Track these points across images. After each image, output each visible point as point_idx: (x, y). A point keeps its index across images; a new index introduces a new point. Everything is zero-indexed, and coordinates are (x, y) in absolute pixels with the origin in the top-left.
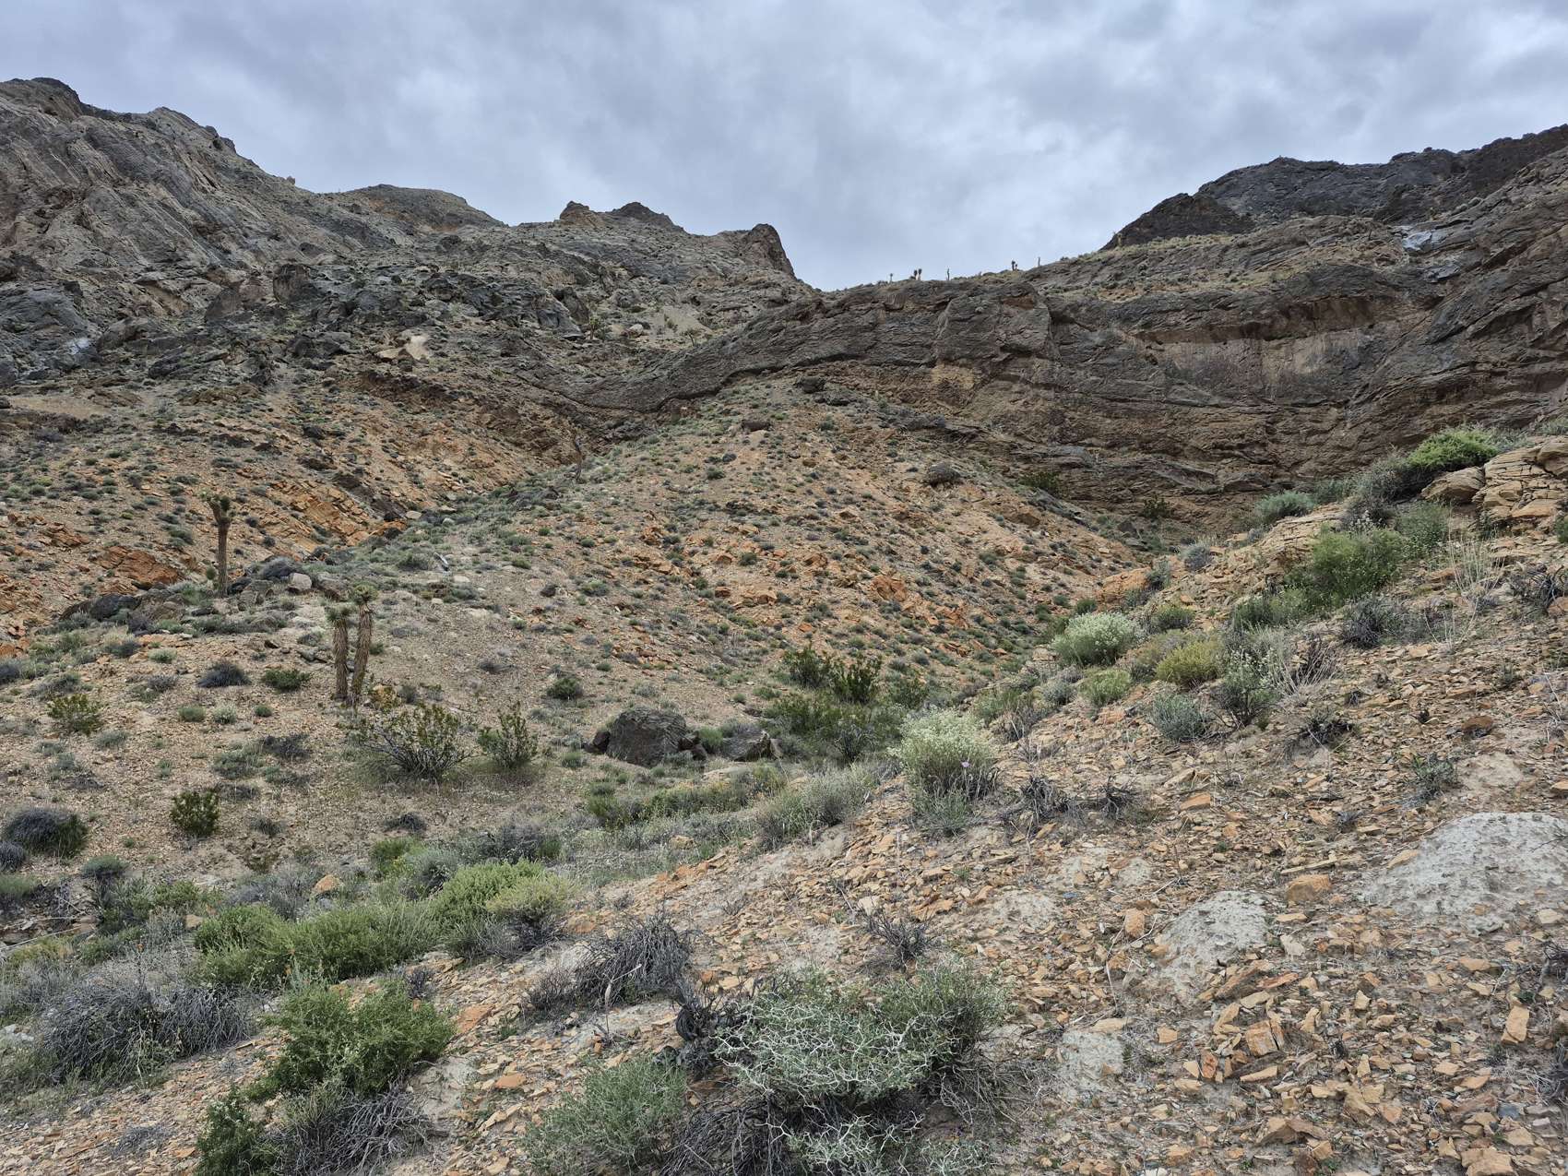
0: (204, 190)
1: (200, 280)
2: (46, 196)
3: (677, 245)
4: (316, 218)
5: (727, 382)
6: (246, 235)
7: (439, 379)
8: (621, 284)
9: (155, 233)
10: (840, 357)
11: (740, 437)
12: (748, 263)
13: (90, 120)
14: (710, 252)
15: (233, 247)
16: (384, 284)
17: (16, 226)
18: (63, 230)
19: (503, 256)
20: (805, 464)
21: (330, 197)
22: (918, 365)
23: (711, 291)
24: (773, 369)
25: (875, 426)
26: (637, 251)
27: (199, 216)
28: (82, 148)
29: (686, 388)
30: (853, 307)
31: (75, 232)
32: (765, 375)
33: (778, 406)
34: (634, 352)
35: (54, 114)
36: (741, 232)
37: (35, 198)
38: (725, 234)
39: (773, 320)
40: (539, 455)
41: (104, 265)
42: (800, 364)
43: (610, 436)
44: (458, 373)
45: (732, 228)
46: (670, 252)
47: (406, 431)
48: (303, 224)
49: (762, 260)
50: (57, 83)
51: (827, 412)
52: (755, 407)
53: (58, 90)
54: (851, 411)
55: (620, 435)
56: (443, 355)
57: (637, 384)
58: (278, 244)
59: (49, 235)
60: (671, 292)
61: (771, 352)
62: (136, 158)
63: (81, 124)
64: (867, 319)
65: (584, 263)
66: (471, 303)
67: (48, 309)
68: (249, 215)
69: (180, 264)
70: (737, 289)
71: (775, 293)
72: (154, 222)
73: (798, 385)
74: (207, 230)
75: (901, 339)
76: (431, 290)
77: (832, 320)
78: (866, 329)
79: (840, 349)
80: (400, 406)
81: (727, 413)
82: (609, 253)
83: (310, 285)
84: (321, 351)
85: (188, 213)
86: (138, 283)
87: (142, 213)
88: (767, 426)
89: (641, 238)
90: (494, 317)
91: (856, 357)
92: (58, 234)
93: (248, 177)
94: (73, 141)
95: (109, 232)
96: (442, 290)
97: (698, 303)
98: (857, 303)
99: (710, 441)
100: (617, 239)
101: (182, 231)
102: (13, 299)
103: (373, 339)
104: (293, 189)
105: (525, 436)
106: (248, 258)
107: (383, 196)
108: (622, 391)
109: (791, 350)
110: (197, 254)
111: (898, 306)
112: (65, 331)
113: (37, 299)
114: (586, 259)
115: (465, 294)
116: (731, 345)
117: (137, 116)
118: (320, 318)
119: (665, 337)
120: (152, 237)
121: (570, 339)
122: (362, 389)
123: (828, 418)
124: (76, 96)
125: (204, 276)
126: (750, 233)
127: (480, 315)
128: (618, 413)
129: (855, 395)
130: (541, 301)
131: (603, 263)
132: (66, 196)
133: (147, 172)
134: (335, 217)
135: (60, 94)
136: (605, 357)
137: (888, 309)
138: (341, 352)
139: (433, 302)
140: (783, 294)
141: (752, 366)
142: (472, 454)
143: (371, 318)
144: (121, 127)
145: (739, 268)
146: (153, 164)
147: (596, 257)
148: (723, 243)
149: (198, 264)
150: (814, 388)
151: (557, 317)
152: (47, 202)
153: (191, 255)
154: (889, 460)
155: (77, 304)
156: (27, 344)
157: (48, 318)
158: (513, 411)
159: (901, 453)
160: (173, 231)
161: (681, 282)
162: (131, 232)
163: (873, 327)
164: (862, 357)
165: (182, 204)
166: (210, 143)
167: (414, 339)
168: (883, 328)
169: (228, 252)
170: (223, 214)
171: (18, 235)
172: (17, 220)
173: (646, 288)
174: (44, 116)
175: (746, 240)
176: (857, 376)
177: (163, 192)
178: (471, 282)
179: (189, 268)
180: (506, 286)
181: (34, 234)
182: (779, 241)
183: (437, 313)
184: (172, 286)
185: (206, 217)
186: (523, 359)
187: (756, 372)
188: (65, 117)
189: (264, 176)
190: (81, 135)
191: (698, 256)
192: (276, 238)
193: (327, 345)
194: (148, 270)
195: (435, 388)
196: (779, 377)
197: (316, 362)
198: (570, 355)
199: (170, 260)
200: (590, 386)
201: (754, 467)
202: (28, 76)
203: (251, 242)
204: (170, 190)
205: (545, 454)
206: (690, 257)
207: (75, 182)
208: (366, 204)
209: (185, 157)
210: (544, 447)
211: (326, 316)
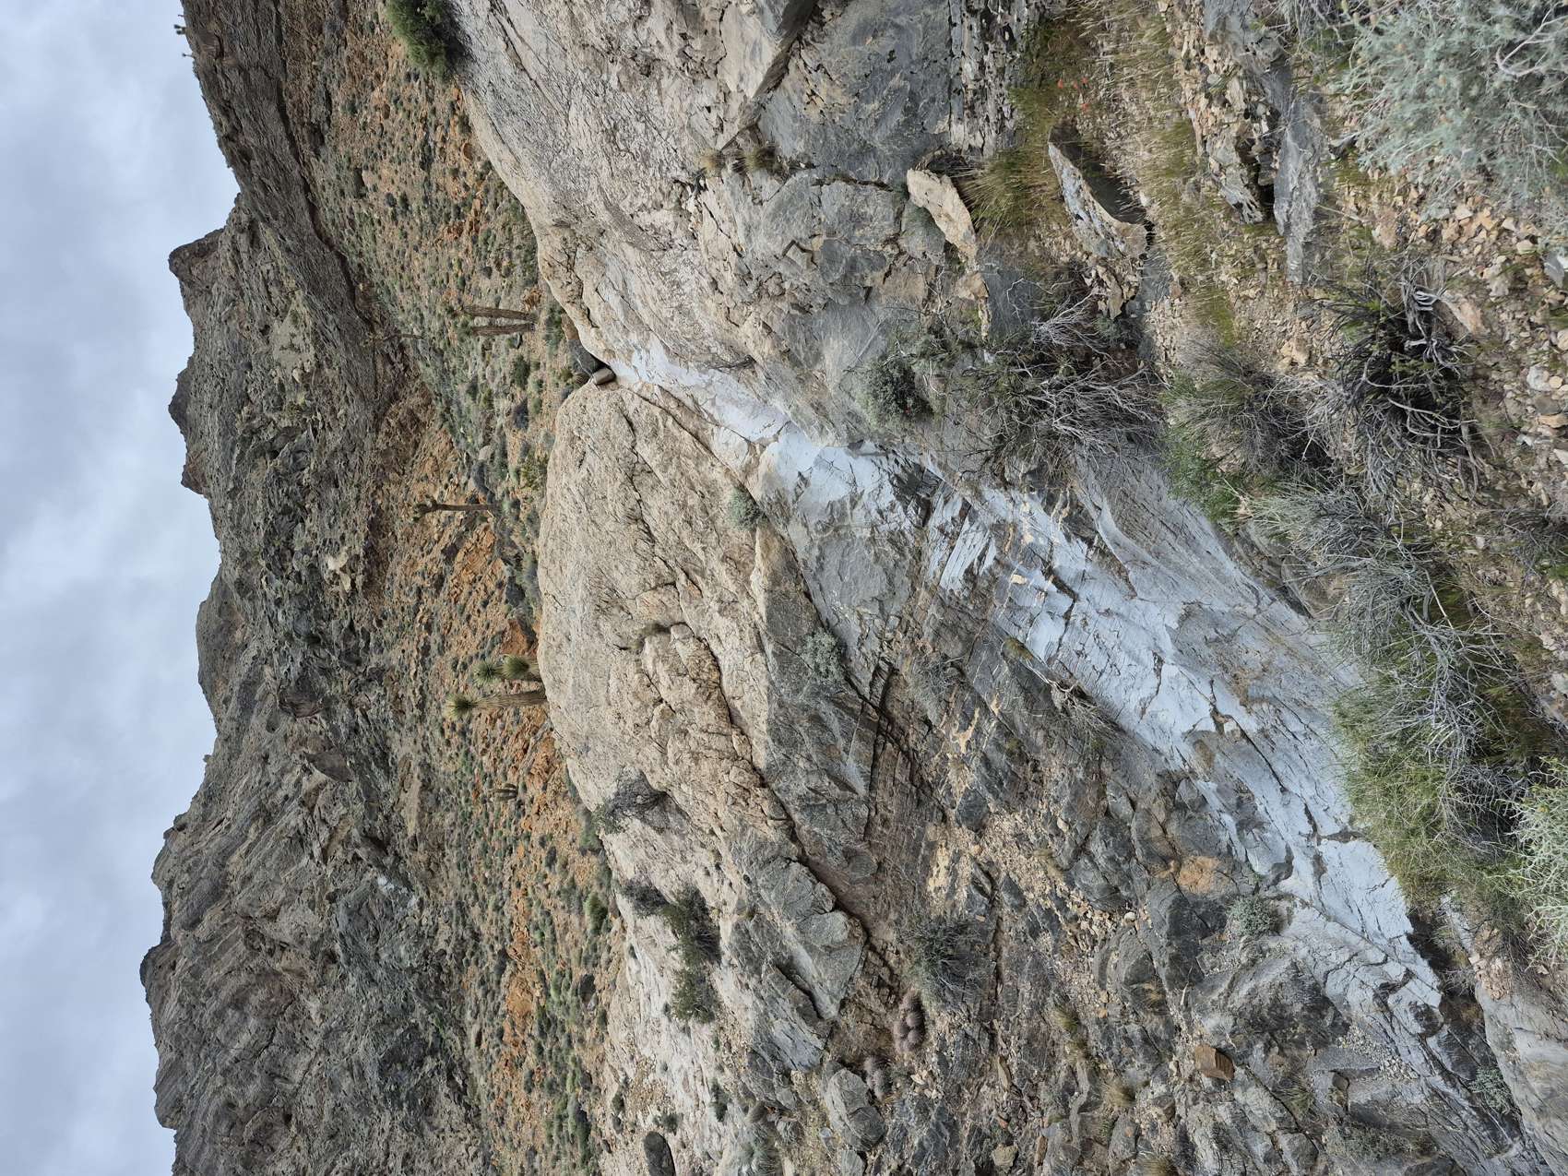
0: (228, 827)
1: (316, 812)
2: (254, 951)
3: (207, 359)
4: (241, 729)
5: (328, 242)
6: (267, 784)
7: (363, 529)
8: (258, 410)
9: (274, 856)
10: (282, 109)
11: (371, 197)
12: (215, 278)
13: (173, 932)
14: (211, 321)
15: (281, 794)
16: (284, 612)
17: (286, 970)
18: (284, 928)
19: (247, 532)
20: (387, 116)
21: (218, 721)
22: (278, 15)
23: (252, 315)
24: (307, 189)
25: (346, 53)
26: (221, 401)
27: (254, 826)
28: (202, 932)
29: (343, 292)
30: (225, 96)
31: (284, 919)
32: (314, 199)
33: (339, 168)
34: (319, 365)
35: (175, 963)
36: (182, 290)
37: (258, 960)
38: (188, 308)
39: (254, 192)
40: (424, 425)
41: (312, 891)
42: (297, 156)
43: (401, 367)
44: (356, 515)
45: (180, 301)
46: (216, 365)
47: (412, 541)
48: (249, 742)
49: (210, 264)
50: (144, 966)
51: (340, 115)
52: (342, 193)
53: (150, 963)
54: (334, 86)
55: (399, 356)
56: (343, 538)
57: (347, 349)
58: (272, 755)
59: (289, 939)
60: (258, 356)
61: (288, 193)
62: (205, 886)
63: (179, 938)
64: (235, 77)
65: (242, 453)
66: (292, 531)
67: (354, 913)
68: (247, 786)
69: (303, 831)
70: (245, 285)
71: (243, 241)
72: (264, 859)
73: (318, 155)
74: (266, 816)
75: (252, 36)
76: (283, 569)
77: (244, 123)
78: (247, 79)
79: (273, 109)
80: (391, 555)
81: (352, 222)
82: (227, 429)
83: (297, 683)
84: (352, 643)
85: (252, 835)
86: (326, 863)
87: (257, 868)
88: (358, 172)
89: (207, 399)
90: (303, 508)
91: (279, 91)
92: (287, 932)
93: (210, 796)
94: (197, 940)
95: (280, 893)
96: (282, 558)
97: (267, 327)
98: (220, 91)
99: (379, 228)
100: (211, 424)
101: (270, 835)
102: (349, 941)
103: (337, 605)
104: (216, 755)
105: (408, 439)
106: (289, 779)
107: (209, 681)
108: (356, 364)
109: (283, 169)
110: (292, 819)
111: (216, 42)
112: (373, 897)
113: (346, 921)
114: (237, 451)
115: (284, 538)
116: (289, 242)
117: (165, 897)
118: (326, 665)
119: (302, 344)
120: (280, 858)
121: (315, 435)
122: (380, 593)
123: (343, 107)
124: (154, 948)
125: (311, 810)
126: (182, 279)
127: (302, 521)
128: (380, 366)
129: (320, 87)
130: (281, 470)
131: (239, 432)
132: (251, 935)
133: (216, 875)
134: (238, 713)
135: (154, 962)
136: (328, 393)
137: (221, 54)
138: (351, 626)
139: (295, 565)
140: (242, 231)
141: (307, 214)
142: (427, 477)
143: (318, 615)
144: (176, 906)
145: (222, 288)
146: (209, 870)
147: (234, 443)
148: (199, 308)
149: (300, 817)
150: (317, 134)
151: (296, 452)
152: (260, 949)
153: (293, 823)
154: (377, 30)
155: (346, 891)
156: (389, 923)
157: (364, 911)
158: (385, 454)
159: (369, 18)
160: (272, 841)
161: (246, 349)
162: (277, 875)
163: (242, 70)
164: (279, 83)
165: (244, 841)
166: (181, 833)
167: (332, 566)
168: (243, 60)
169: (286, 797)
170: (249, 807)
171: (294, 967)
172: (280, 970)
173: (258, 384)
174: (178, 971)
175: (190, 284)
176: (300, 87)
177: (235, 858)
178: (270, 536)
179: (305, 823)
180: (271, 505)
181: (292, 955)
182: (186, 246)
183: (306, 558)
184: (325, 834)
185: (254, 819)
186: (338, 466)
187: (313, 209)
188: (177, 954)
189: (206, 784)
190: (191, 934)
191: (216, 333)
192: (266, 758)
193: (346, 639)
194: (312, 856)
195: (371, 527)
196: (313, 180)
197: (362, 643)
198: (331, 429)
199: (299, 840)
200: (357, 397)
201: (395, 166)
202: (142, 991)
203: (273, 779)
204: (233, 852)
205: (423, 420)
206: (219, 342)
207: (238, 930)
208: (222, 692)
209: (196, 847)
210: (416, 421)
211: (324, 660)
